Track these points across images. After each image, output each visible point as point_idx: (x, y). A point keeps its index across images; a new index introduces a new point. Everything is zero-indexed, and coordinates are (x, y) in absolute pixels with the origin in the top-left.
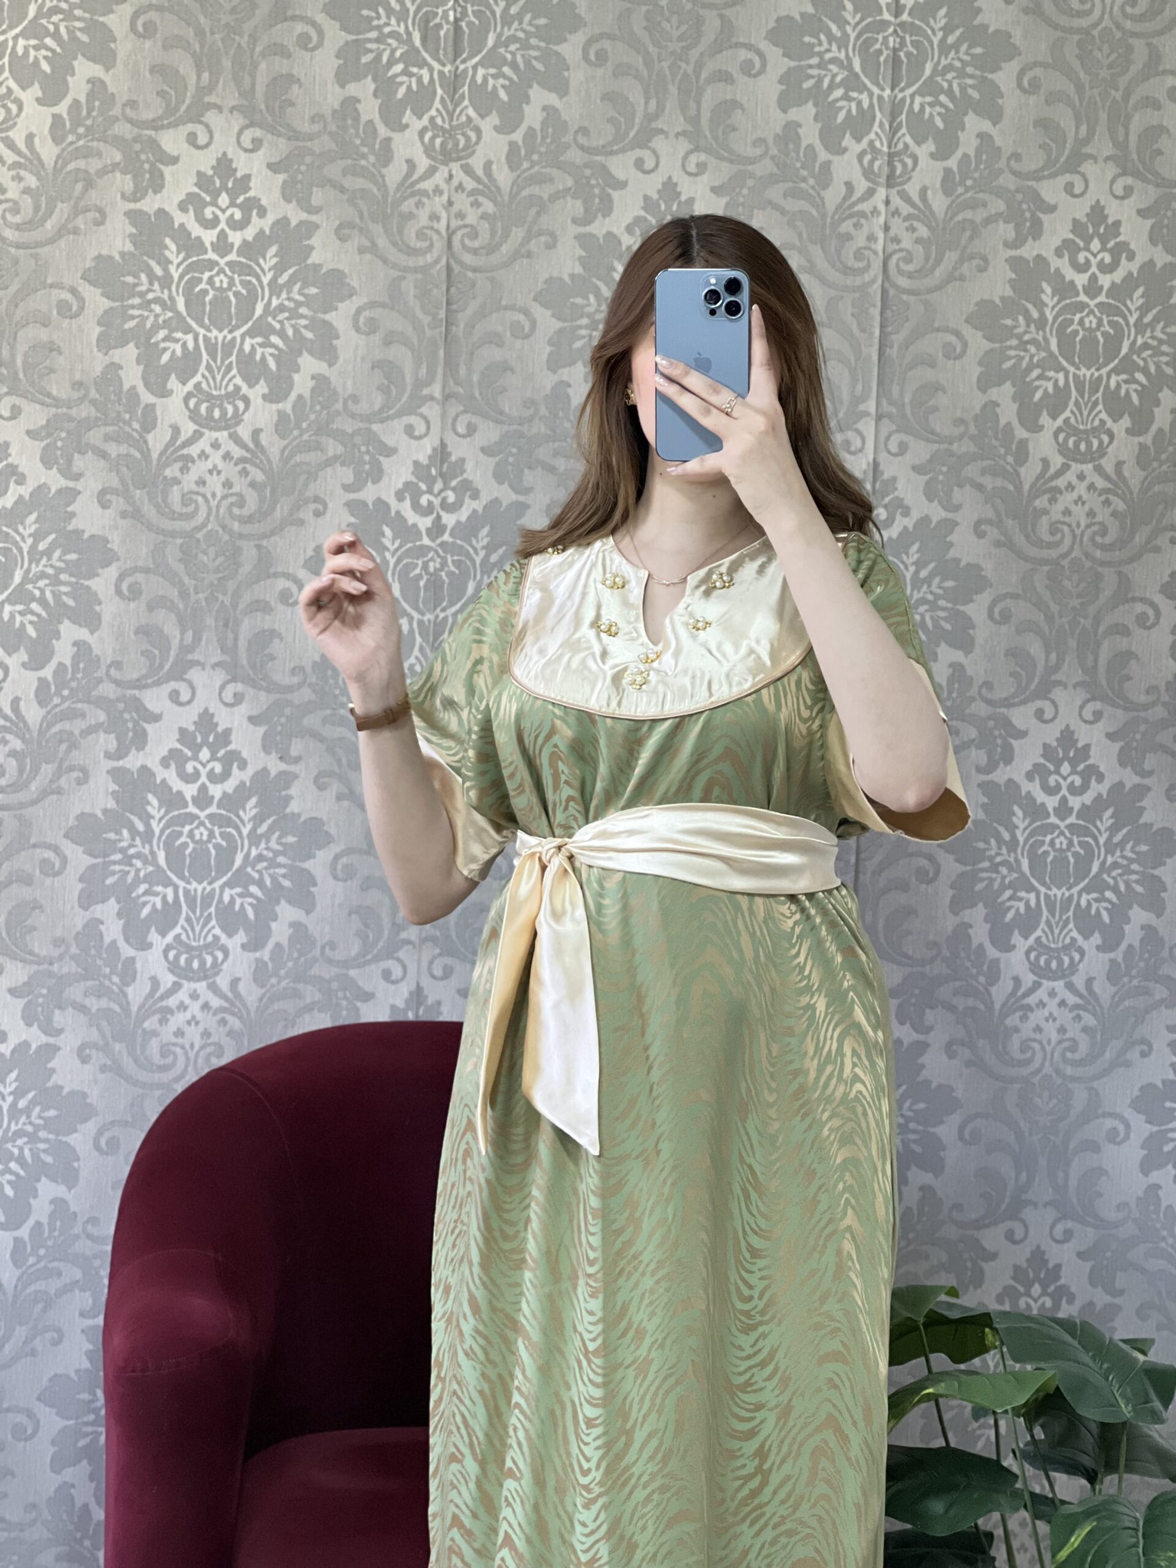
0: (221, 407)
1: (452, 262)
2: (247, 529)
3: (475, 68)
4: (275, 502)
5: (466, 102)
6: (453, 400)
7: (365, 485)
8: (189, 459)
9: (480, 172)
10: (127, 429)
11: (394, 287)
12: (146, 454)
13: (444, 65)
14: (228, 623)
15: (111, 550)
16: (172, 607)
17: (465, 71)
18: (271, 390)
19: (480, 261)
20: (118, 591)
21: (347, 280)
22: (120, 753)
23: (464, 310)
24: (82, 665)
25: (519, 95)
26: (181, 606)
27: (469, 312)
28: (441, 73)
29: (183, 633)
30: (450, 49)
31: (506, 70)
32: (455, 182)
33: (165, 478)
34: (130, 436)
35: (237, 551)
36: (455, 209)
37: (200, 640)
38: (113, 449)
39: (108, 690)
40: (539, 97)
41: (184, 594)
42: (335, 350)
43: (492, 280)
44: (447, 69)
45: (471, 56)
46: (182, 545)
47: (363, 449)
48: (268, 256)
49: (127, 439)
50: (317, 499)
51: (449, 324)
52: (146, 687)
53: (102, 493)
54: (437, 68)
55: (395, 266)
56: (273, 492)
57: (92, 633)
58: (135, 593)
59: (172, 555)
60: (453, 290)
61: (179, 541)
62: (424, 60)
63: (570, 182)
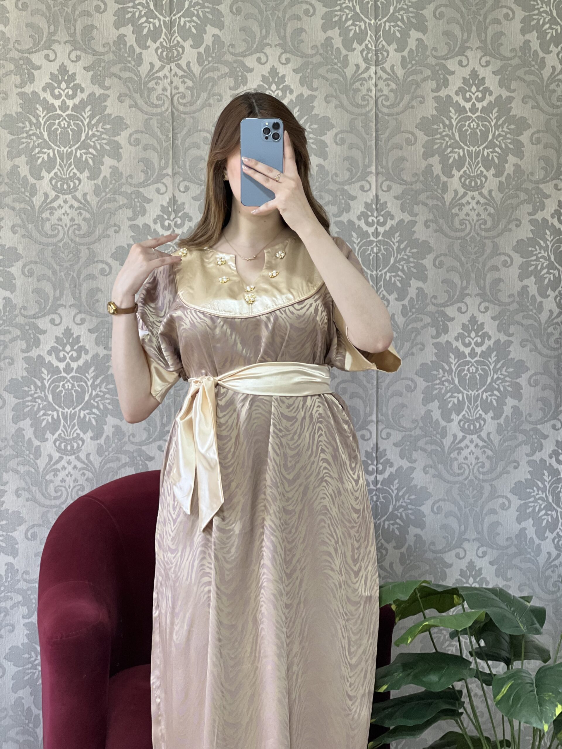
0: (67, 183)
1: (174, 110)
2: (83, 241)
3: (180, 18)
4: (95, 227)
5: (176, 34)
6: (177, 175)
7: (137, 218)
8: (53, 208)
9: (185, 67)
10: (23, 196)
11: (147, 123)
12: (33, 207)
13: (165, 17)
14: (76, 286)
15: (19, 254)
16: (49, 280)
17: (175, 19)
18: (90, 174)
19: (188, 109)
20: (23, 273)
21: (125, 121)
22: (28, 350)
23: (180, 133)
24: (8, 309)
25: (201, 30)
26: (53, 279)
27: (184, 133)
28: (164, 21)
29: (55, 291)
30: (168, 10)
31: (194, 18)
32: (173, 72)
33: (42, 218)
34: (24, 199)
35: (78, 251)
36: (174, 85)
37: (63, 294)
38: (18, 206)
39: (21, 320)
40: (211, 31)
41: (54, 273)
42: (121, 154)
43: (193, 118)
44: (167, 19)
45: (178, 12)
46: (52, 250)
47: (136, 200)
48: (86, 110)
49: (24, 201)
50: (115, 225)
51: (174, 138)
52: (38, 317)
53: (13, 227)
54: (162, 19)
55: (146, 113)
56: (94, 223)
57: (12, 293)
58: (31, 273)
59: (48, 254)
60: (175, 123)
61: (51, 248)
62: (156, 15)
63: (227, 70)
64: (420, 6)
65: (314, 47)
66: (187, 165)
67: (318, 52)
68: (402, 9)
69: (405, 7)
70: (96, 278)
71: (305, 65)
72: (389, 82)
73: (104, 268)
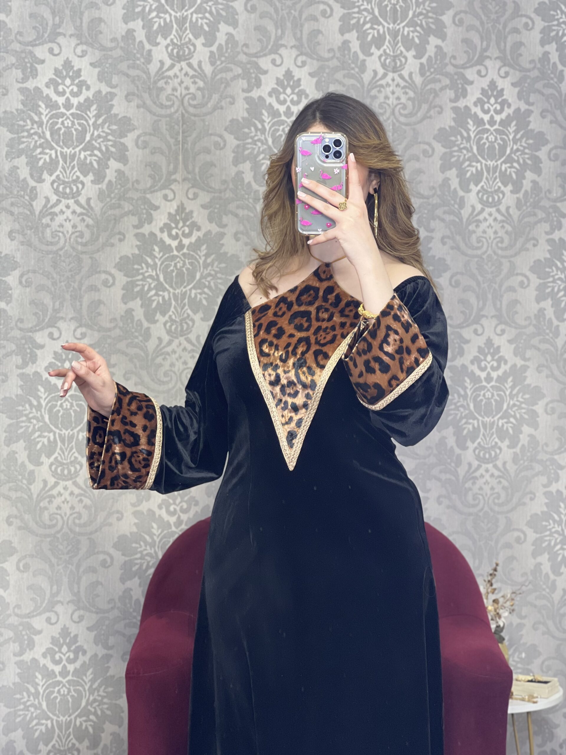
0: (70, 187)
1: (184, 112)
2: (85, 249)
3: (191, 14)
4: (99, 235)
5: (188, 31)
6: (186, 181)
7: (143, 225)
8: (54, 214)
9: (196, 66)
10: (22, 199)
11: (155, 125)
12: (33, 212)
14: (77, 298)
15: (16, 262)
16: (48, 290)
17: (187, 15)
18: (95, 178)
19: (198, 111)
20: (20, 283)
21: (132, 122)
22: (24, 366)
23: (191, 136)
24: (2, 321)
25: (214, 28)
26: (53, 289)
27: (194, 136)
28: (175, 17)
29: (54, 303)
30: (179, 5)
31: (207, 15)
32: (184, 72)
33: (43, 224)
34: (24, 203)
35: (81, 260)
36: (183, 85)
37: (63, 307)
38: (16, 210)
39: (16, 333)
40: (224, 29)
41: (54, 283)
42: (127, 157)
43: (204, 121)
44: (178, 14)
45: (190, 9)
46: (52, 258)
47: (142, 207)
48: (92, 110)
49: (23, 205)
50: (120, 233)
51: (183, 143)
52: (36, 331)
53: (11, 233)
54: (173, 14)
55: (154, 115)
56: (97, 230)
57: (7, 304)
58: (29, 283)
59: (47, 263)
60: (185, 126)
61: (51, 256)
62: (167, 10)
63: (240, 71)
64: (439, 11)
65: (330, 50)
66: (197, 170)
67: (334, 56)
68: (420, 14)
69: (424, 12)
70: (99, 290)
71: (321, 69)
72: (407, 90)
73: (107, 279)
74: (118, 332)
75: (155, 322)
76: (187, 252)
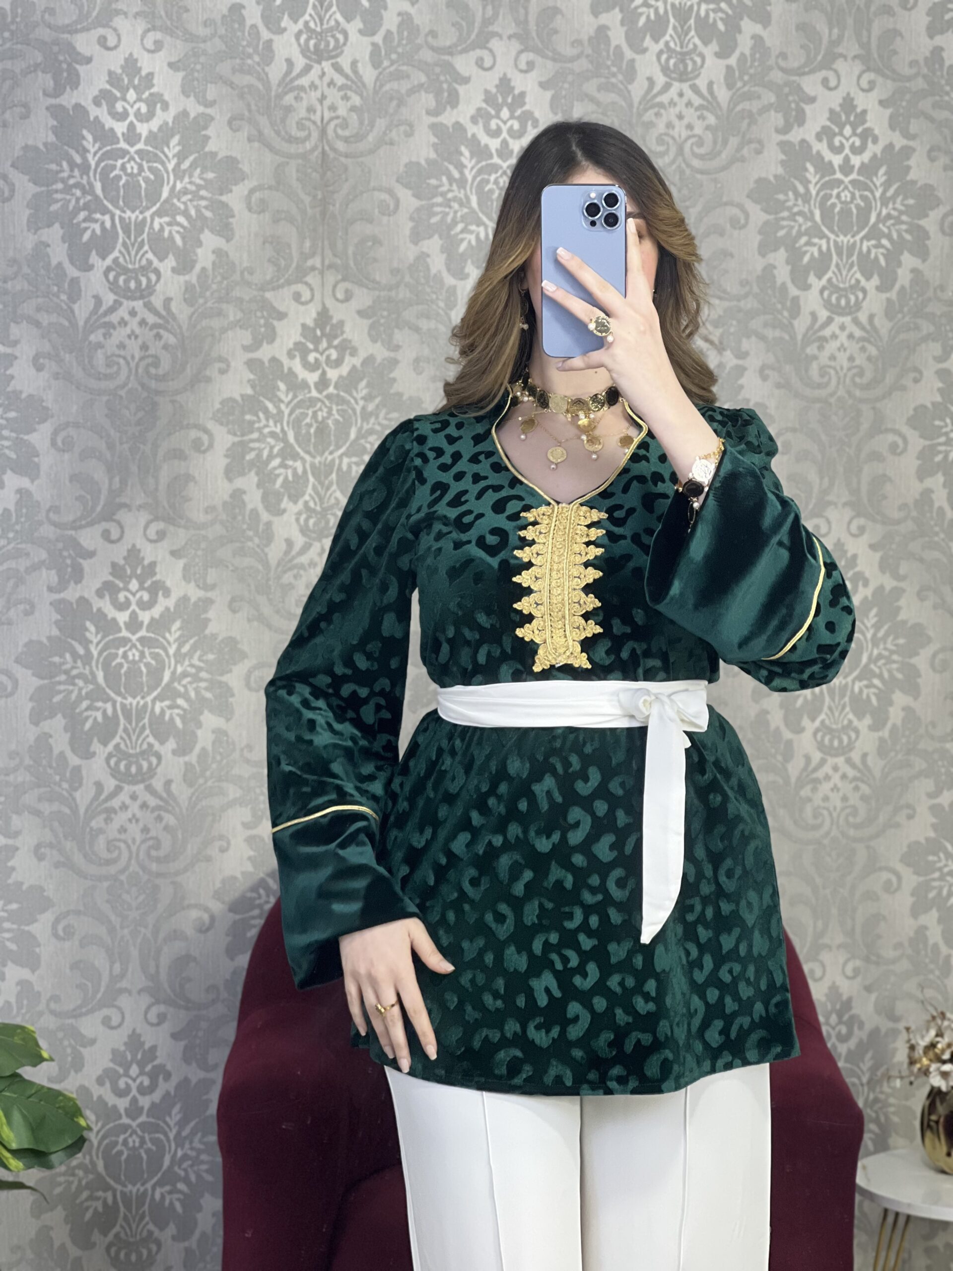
65: (576, 43)
72: (705, 113)
73: (199, 439)
74: (219, 529)
75: (281, 512)
76: (335, 392)
